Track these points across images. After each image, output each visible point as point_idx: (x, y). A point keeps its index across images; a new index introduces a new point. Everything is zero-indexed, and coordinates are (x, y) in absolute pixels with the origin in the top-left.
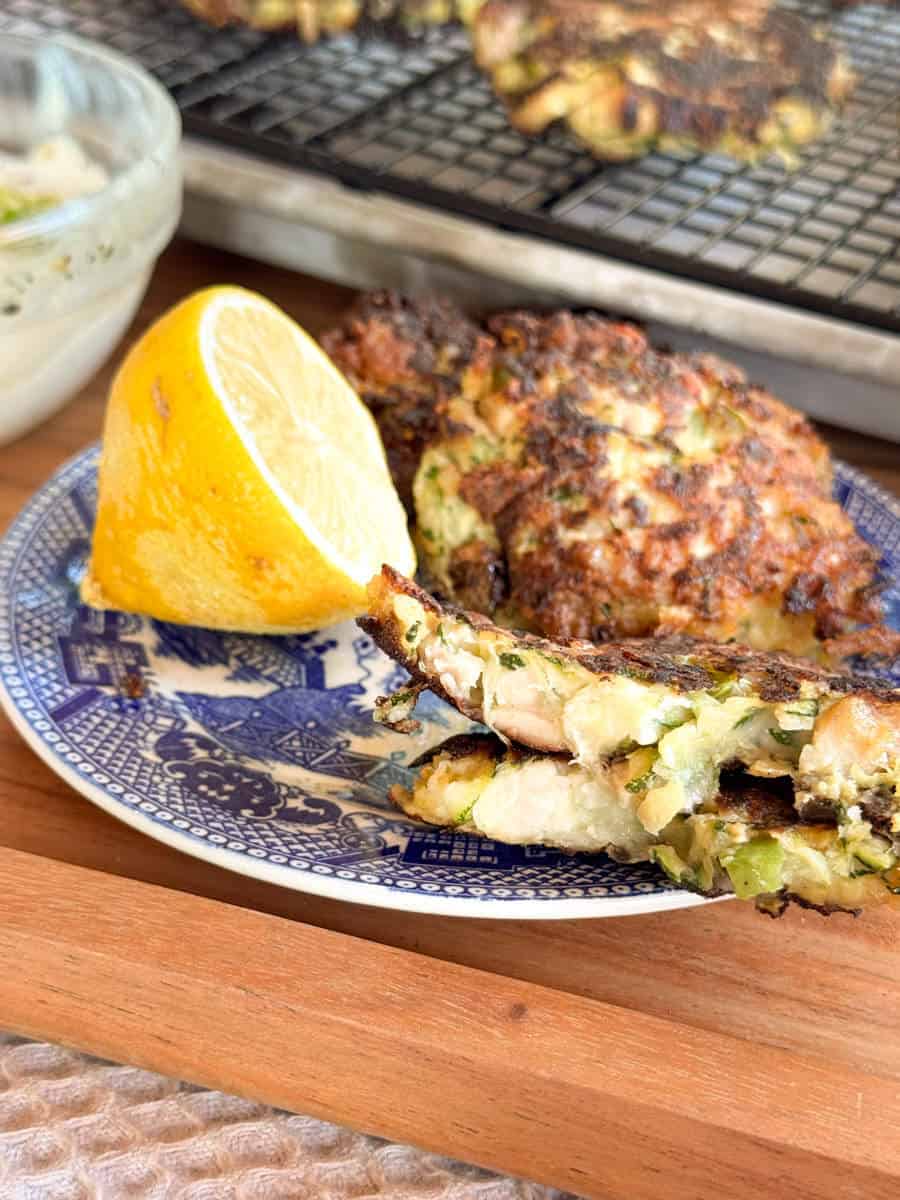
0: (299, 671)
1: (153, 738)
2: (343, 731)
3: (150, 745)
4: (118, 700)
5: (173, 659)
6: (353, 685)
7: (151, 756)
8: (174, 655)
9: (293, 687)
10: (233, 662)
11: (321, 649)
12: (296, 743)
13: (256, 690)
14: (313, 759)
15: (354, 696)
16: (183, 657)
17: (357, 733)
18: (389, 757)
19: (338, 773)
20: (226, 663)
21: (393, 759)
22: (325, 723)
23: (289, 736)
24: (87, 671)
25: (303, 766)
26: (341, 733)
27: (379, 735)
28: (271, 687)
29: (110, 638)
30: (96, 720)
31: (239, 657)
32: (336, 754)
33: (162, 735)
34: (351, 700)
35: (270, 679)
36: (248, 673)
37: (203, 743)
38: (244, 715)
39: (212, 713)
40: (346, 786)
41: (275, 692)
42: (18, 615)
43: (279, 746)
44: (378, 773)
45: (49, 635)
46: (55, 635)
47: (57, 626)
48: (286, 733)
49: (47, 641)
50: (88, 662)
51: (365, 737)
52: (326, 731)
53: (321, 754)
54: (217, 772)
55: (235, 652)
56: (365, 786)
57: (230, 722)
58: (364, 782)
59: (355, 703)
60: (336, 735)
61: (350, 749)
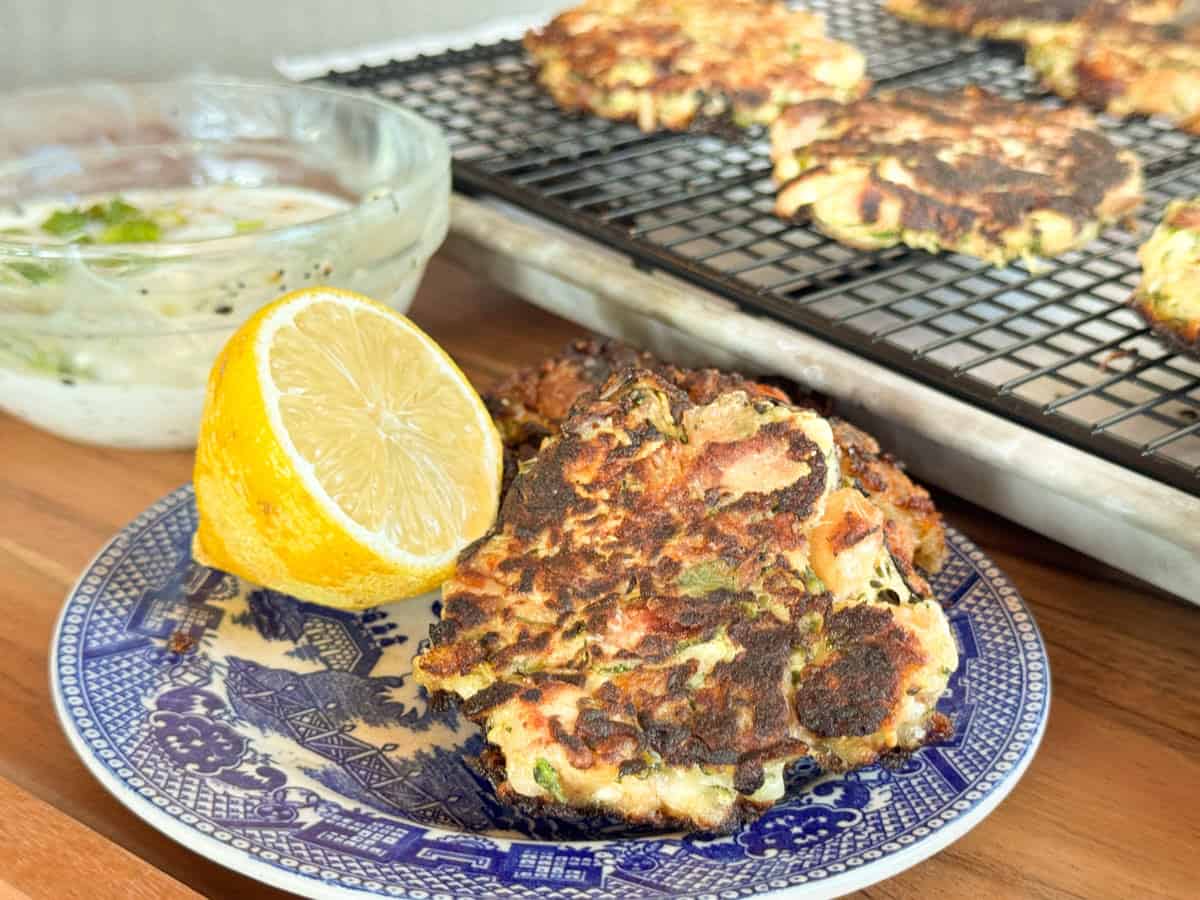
0: (354, 659)
1: (167, 688)
2: (356, 716)
3: (157, 695)
4: (161, 652)
5: (250, 629)
6: (395, 678)
7: (149, 703)
8: (255, 628)
9: (340, 670)
10: (303, 640)
11: (387, 643)
12: (306, 720)
13: (304, 667)
14: (310, 736)
15: (388, 688)
16: (261, 629)
17: (366, 721)
18: (380, 747)
19: (324, 752)
20: (295, 640)
21: (384, 749)
22: (344, 707)
23: (304, 712)
24: (154, 623)
25: (297, 741)
26: (353, 718)
27: (386, 726)
28: (321, 667)
29: (196, 601)
30: (125, 664)
31: (310, 638)
32: (336, 735)
33: (177, 688)
34: (384, 690)
35: (325, 660)
36: (310, 652)
37: (213, 702)
38: (278, 688)
39: (250, 682)
40: (323, 766)
41: (320, 672)
42: (123, 567)
43: (289, 720)
44: (361, 760)
45: (140, 588)
46: (146, 589)
47: (154, 581)
48: (304, 709)
49: (134, 592)
50: (160, 616)
51: (371, 726)
52: (340, 714)
53: (322, 733)
54: (200, 728)
55: (309, 632)
56: (339, 768)
57: (261, 691)
58: (343, 765)
59: (385, 694)
60: (347, 718)
61: (351, 734)
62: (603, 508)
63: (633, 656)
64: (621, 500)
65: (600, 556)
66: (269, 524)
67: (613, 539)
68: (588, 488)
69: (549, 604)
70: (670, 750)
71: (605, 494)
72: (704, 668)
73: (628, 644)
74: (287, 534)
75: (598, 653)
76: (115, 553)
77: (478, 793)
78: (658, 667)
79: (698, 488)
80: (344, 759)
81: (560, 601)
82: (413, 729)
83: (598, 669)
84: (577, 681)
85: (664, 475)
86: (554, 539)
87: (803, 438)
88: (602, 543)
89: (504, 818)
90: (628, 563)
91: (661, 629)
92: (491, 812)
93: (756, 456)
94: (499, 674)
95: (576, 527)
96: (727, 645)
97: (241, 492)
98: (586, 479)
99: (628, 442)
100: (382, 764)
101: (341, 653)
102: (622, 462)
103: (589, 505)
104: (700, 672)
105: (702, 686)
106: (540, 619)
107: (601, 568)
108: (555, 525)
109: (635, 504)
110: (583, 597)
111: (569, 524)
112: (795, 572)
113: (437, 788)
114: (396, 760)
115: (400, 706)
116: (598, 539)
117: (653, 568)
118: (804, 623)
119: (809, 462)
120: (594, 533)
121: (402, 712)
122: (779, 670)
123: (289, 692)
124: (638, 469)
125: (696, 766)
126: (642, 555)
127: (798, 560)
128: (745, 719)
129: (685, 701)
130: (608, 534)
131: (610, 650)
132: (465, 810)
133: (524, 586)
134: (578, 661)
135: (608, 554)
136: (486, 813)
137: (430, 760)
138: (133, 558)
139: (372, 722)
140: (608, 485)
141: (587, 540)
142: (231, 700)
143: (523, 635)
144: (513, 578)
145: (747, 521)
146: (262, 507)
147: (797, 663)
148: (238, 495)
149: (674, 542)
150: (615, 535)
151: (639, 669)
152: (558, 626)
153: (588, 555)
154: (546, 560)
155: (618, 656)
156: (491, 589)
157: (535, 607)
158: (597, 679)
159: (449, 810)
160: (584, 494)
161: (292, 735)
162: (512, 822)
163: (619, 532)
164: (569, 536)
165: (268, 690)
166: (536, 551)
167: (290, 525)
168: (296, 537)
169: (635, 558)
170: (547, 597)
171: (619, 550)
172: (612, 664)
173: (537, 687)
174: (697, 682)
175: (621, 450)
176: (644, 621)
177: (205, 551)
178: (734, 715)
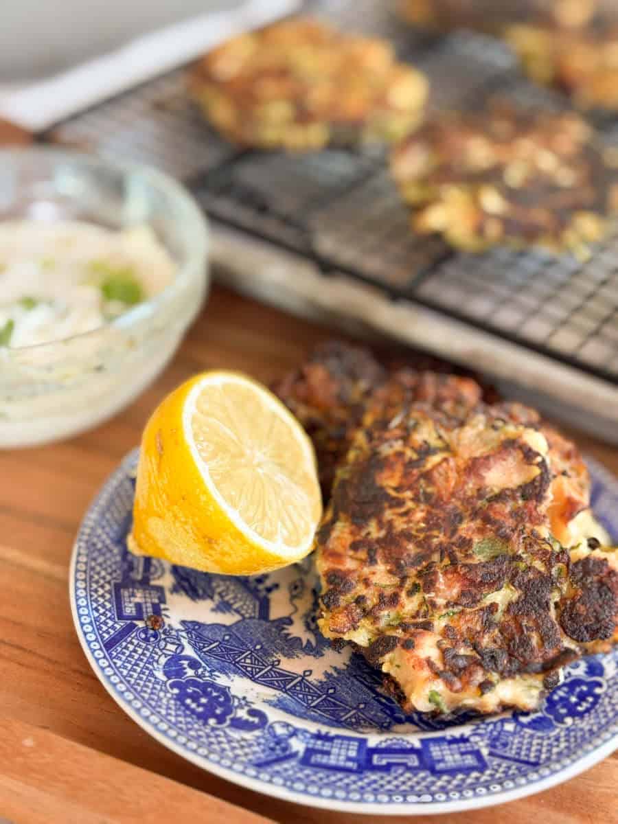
0: (254, 607)
1: (163, 660)
3: (161, 667)
4: (145, 631)
5: (181, 595)
6: (286, 618)
7: (160, 675)
8: (183, 593)
9: (251, 618)
10: (217, 598)
11: (269, 590)
12: (248, 661)
13: (228, 619)
14: (256, 674)
15: (285, 626)
16: (187, 593)
18: (302, 674)
19: (270, 684)
20: (212, 598)
21: (305, 676)
22: (266, 647)
23: (244, 655)
24: (129, 610)
25: (250, 678)
27: (298, 657)
28: (237, 618)
29: (145, 583)
30: (131, 647)
31: (220, 594)
32: (271, 669)
33: (169, 657)
34: (283, 629)
35: (237, 611)
36: (224, 607)
37: (194, 665)
38: (220, 639)
39: (200, 637)
40: (275, 695)
41: (239, 622)
42: (93, 569)
43: (238, 662)
44: (295, 686)
45: (109, 583)
46: (112, 582)
47: (114, 575)
48: (244, 653)
49: (108, 587)
50: (130, 602)
51: (289, 658)
52: (266, 653)
53: (263, 669)
54: (198, 687)
55: (219, 590)
56: (285, 695)
57: (211, 644)
58: (286, 692)
59: (285, 632)
60: (273, 656)
61: (279, 667)
62: (410, 504)
63: (456, 604)
64: (422, 498)
65: (416, 537)
66: (212, 548)
67: (423, 525)
68: (397, 489)
69: (390, 572)
70: (500, 668)
71: (408, 494)
72: (501, 607)
73: (453, 597)
74: (223, 554)
75: (433, 605)
76: (84, 559)
77: (374, 698)
78: (474, 609)
79: (471, 486)
80: (284, 688)
81: (397, 569)
82: (314, 656)
83: (437, 616)
84: (427, 626)
85: (447, 479)
86: (381, 525)
87: (530, 450)
88: (415, 527)
89: (396, 715)
90: (435, 541)
91: (470, 585)
92: (388, 711)
93: (504, 463)
94: (377, 626)
95: (394, 517)
96: (511, 590)
97: (190, 531)
98: (393, 483)
99: (415, 457)
100: (309, 688)
101: (245, 604)
102: (415, 471)
103: (400, 503)
104: (500, 611)
105: (503, 619)
106: (388, 583)
107: (419, 544)
108: (378, 515)
109: (433, 502)
110: (413, 564)
111: (388, 514)
112: (544, 539)
113: (349, 699)
114: (315, 683)
115: (299, 639)
116: (411, 525)
117: (453, 544)
118: (554, 571)
119: (538, 465)
120: (409, 521)
121: (302, 644)
122: (547, 603)
123: (228, 641)
124: (427, 476)
125: (518, 677)
126: (445, 535)
127: (544, 531)
128: (535, 640)
129: (497, 631)
130: (419, 522)
131: (441, 601)
132: (373, 713)
133: (372, 561)
134: (422, 611)
135: (422, 536)
136: (385, 713)
137: (334, 678)
138: (94, 559)
139: (289, 656)
140: (410, 488)
141: (405, 526)
142: (199, 656)
143: (381, 596)
144: (362, 554)
145: (508, 509)
146: (207, 540)
147: (555, 597)
148: (188, 533)
149: (464, 526)
150: (424, 523)
151: (462, 612)
152: (401, 586)
153: (407, 535)
154: (378, 541)
155: (447, 605)
156: (350, 564)
157: (381, 574)
158: (440, 623)
159: (363, 714)
160: (393, 493)
161: (245, 675)
162: (403, 717)
163: (425, 520)
164: (390, 523)
165: (215, 642)
166: (369, 534)
167: (226, 549)
168: (230, 555)
169: (439, 538)
170: (388, 568)
171: (428, 533)
172: (444, 612)
173: (408, 636)
174: (498, 616)
175: (411, 464)
176: (458, 582)
177: (140, 546)
178: (529, 638)
